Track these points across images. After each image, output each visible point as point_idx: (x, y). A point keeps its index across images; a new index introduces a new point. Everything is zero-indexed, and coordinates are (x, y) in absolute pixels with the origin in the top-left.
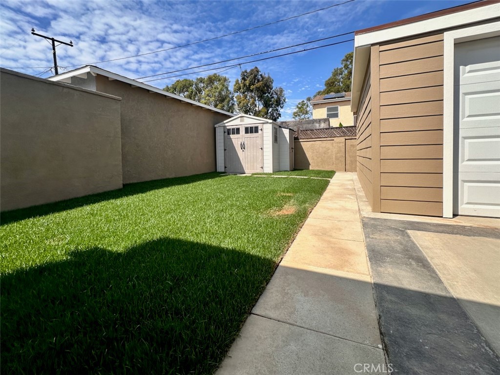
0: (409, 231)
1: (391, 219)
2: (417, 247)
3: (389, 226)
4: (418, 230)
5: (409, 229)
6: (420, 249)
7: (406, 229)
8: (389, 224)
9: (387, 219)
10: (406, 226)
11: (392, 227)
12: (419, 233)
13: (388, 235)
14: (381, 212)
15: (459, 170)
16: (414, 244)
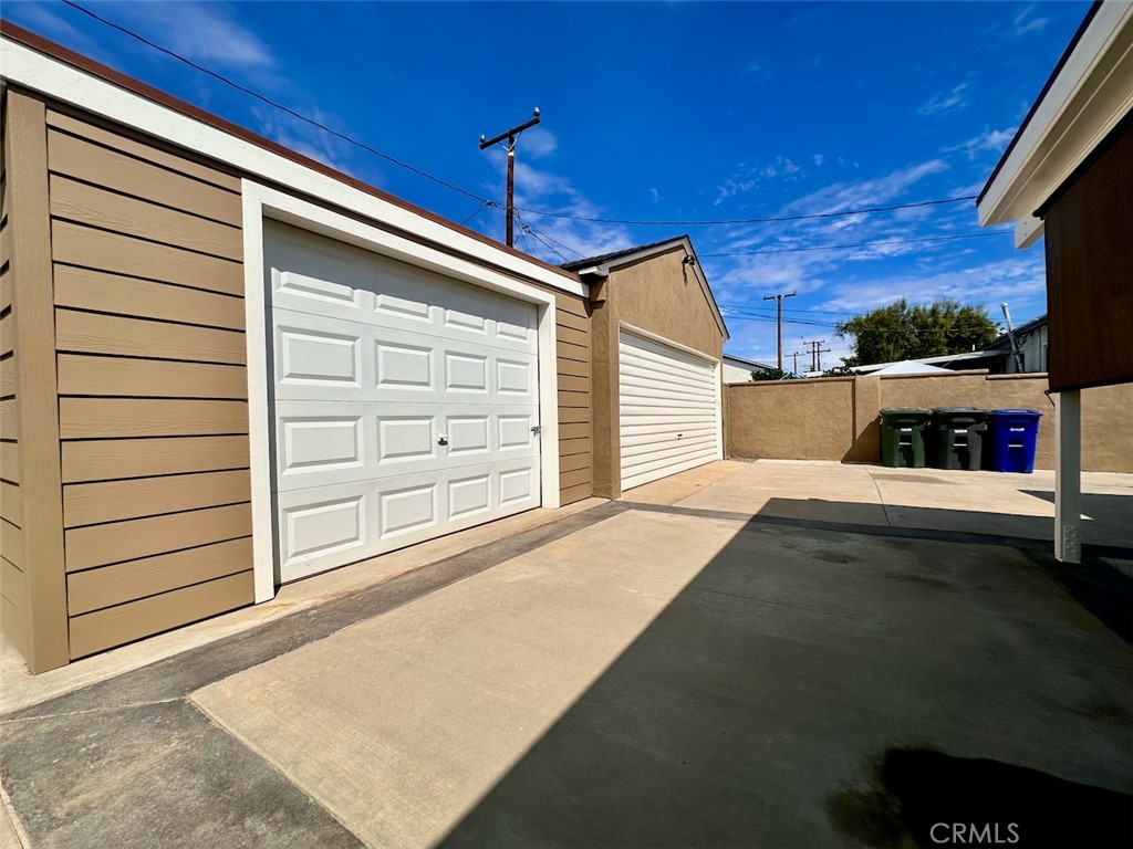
0: (196, 697)
1: (121, 671)
2: (241, 745)
3: (122, 712)
4: (220, 677)
5: (193, 689)
6: (254, 747)
7: (183, 692)
8: (118, 700)
9: (105, 682)
10: (180, 677)
11: (134, 711)
12: (225, 687)
13: (132, 758)
14: (71, 662)
15: (279, 490)
16: (232, 741)
